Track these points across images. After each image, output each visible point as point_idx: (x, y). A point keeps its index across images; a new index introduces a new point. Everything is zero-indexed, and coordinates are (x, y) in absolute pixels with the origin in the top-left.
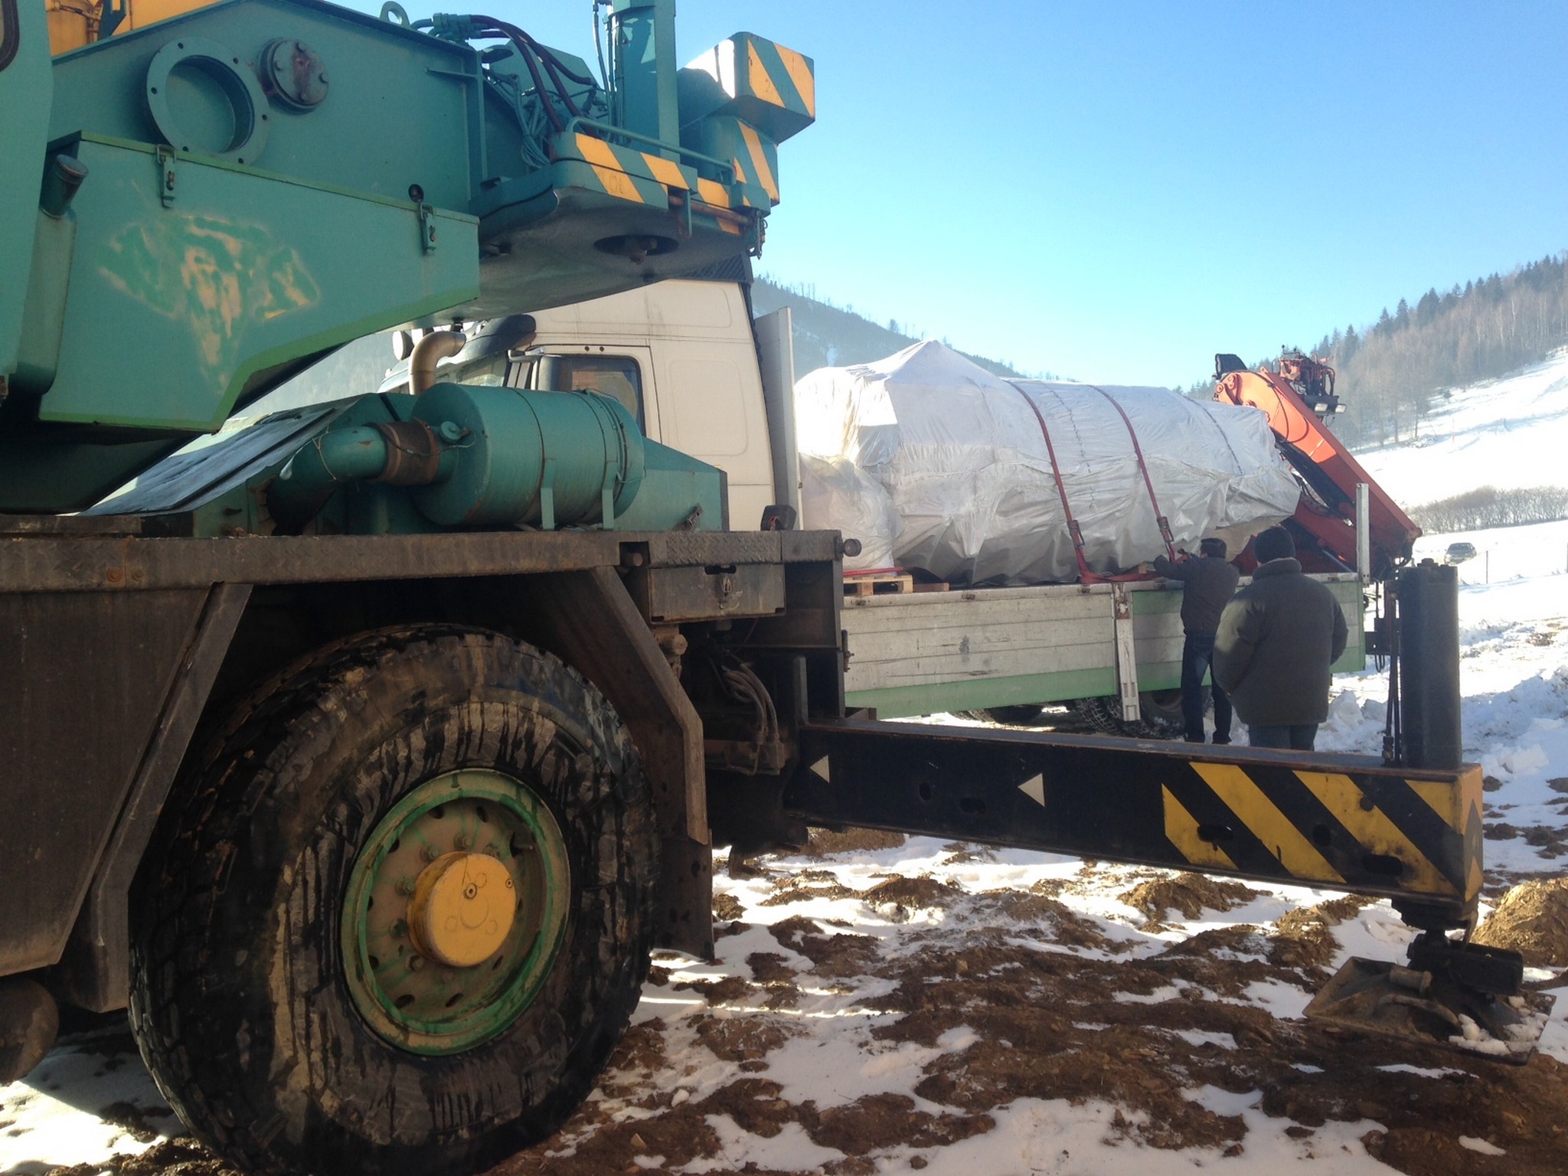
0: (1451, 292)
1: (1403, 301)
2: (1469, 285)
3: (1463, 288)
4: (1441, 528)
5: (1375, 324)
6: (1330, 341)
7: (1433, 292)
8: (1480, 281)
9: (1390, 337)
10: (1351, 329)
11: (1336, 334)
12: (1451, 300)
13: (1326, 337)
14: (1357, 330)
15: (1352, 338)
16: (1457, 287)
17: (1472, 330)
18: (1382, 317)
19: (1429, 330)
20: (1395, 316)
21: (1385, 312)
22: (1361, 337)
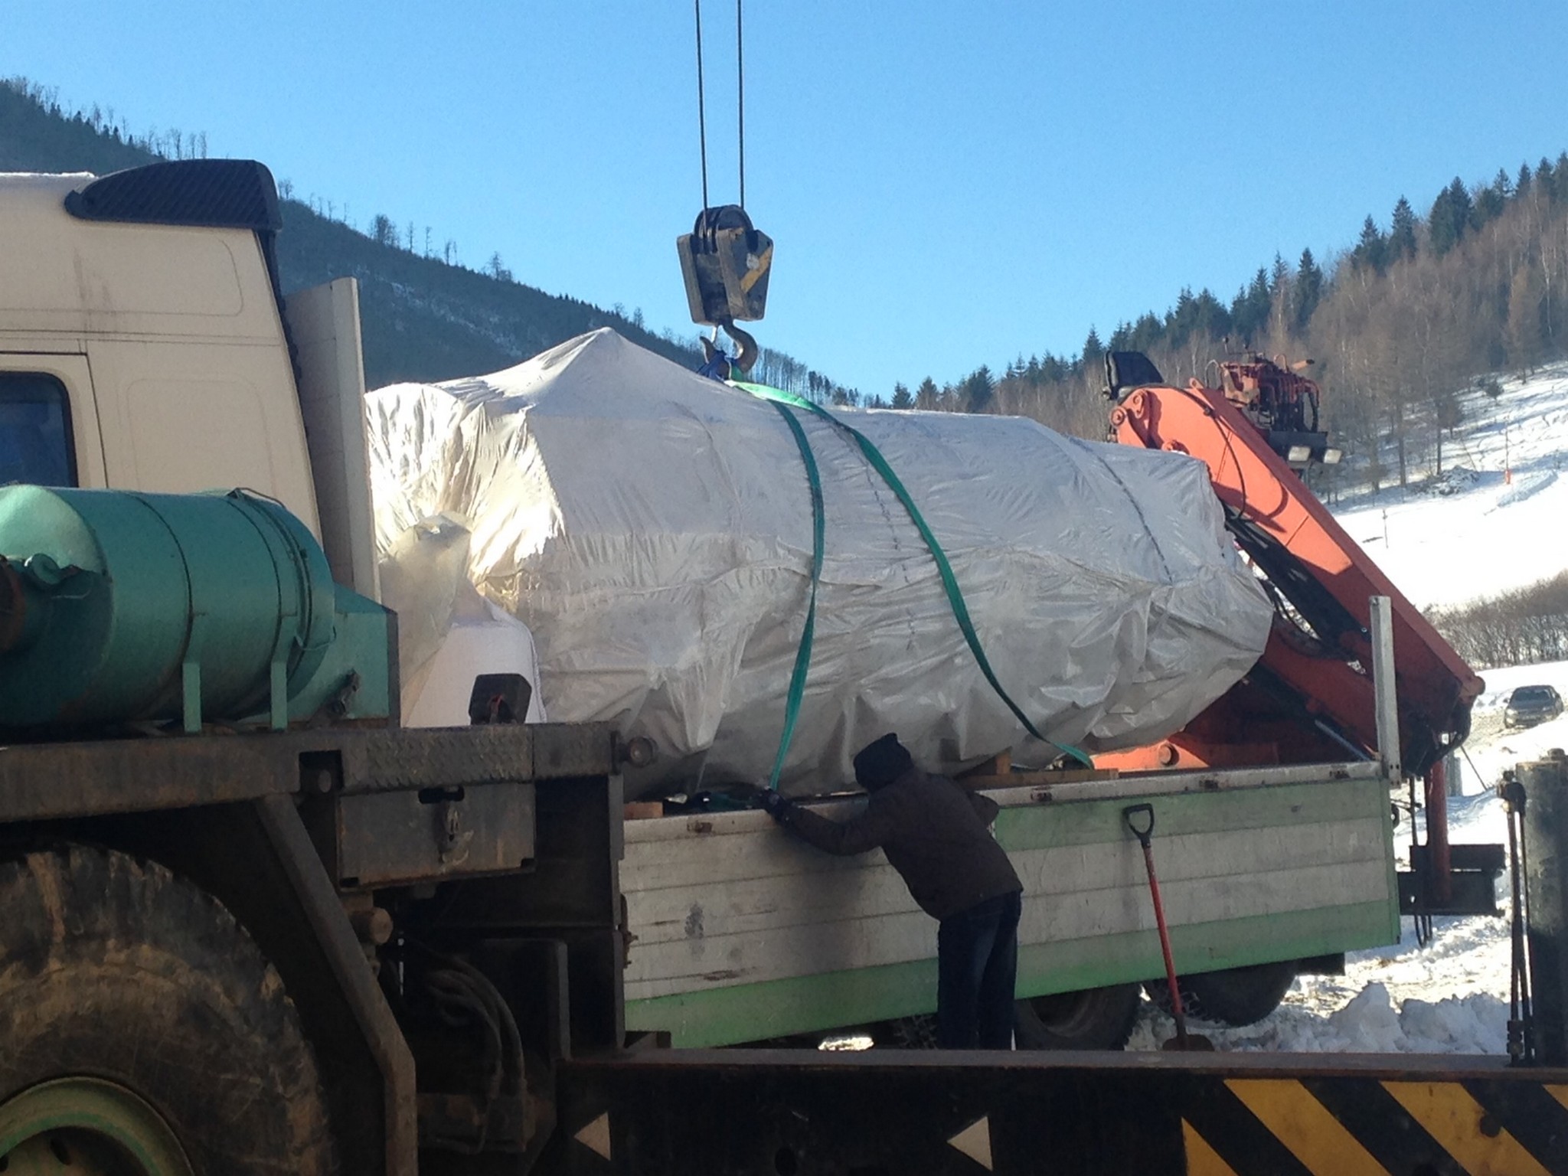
0: (1490, 187)
1: (1403, 203)
2: (1525, 172)
3: (1514, 179)
4: (1496, 656)
5: (1353, 248)
6: (1270, 280)
7: (1457, 185)
8: (1545, 166)
9: (1381, 273)
10: (1307, 255)
11: (1280, 268)
12: (1493, 202)
13: (1262, 271)
14: (1319, 259)
15: (1310, 274)
16: (1503, 177)
17: (1533, 261)
18: (1365, 235)
19: (1454, 261)
20: (1390, 231)
21: (1369, 224)
22: (1327, 275)
